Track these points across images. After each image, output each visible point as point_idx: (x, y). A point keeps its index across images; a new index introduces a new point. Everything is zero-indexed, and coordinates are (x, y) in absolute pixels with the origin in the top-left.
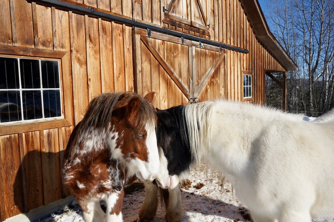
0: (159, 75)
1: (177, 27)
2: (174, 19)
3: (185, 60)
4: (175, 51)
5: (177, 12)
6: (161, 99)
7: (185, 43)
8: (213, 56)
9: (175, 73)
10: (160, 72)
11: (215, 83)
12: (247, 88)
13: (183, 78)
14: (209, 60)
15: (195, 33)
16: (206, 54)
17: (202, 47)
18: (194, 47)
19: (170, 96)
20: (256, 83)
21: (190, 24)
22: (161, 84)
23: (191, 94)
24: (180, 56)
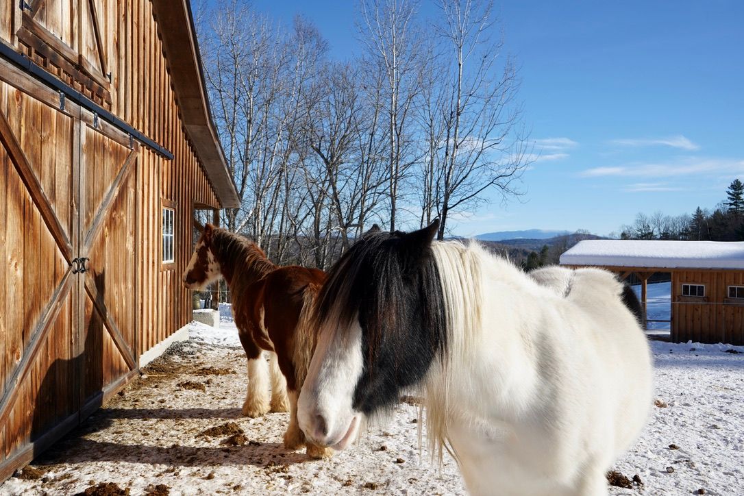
0: (7, 186)
1: (48, 61)
2: (45, 37)
3: (64, 155)
4: (44, 125)
5: (50, 21)
6: (9, 258)
7: (67, 110)
8: (117, 154)
9: (42, 187)
10: (9, 180)
11: (118, 223)
12: (167, 237)
13: (58, 202)
14: (109, 162)
15: (83, 87)
16: (104, 146)
17: (99, 127)
18: (83, 124)
19: (28, 250)
20: (180, 230)
21: (77, 63)
22: (10, 216)
23: (75, 249)
24: (54, 142)
